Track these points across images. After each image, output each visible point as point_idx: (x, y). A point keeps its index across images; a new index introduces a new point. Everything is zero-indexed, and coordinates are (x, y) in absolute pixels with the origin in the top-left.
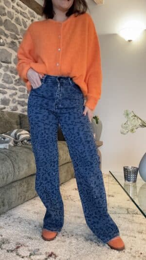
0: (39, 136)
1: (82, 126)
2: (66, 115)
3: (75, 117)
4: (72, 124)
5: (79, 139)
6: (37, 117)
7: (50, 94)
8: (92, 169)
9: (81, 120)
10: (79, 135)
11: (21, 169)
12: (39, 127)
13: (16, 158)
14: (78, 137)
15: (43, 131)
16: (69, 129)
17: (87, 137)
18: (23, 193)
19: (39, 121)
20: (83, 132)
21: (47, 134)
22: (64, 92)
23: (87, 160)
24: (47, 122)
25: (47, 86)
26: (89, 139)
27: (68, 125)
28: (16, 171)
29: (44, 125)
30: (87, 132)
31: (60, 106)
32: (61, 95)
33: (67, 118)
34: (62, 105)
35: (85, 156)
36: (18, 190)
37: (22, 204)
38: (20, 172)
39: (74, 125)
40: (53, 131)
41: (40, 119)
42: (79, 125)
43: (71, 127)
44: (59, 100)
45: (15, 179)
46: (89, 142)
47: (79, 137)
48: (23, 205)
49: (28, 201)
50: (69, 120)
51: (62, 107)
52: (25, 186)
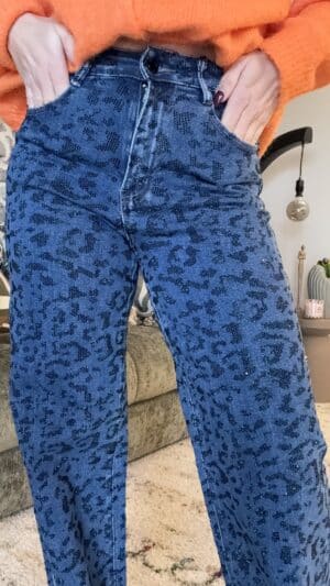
0: (47, 326)
1: (252, 294)
2: (174, 241)
3: (219, 252)
4: (206, 285)
5: (237, 359)
6: (41, 239)
7: (102, 139)
8: (292, 519)
9: (247, 266)
10: (237, 338)
11: (153, 375)
12: (48, 282)
13: (143, 351)
14: (231, 347)
15: (64, 306)
16: (191, 307)
17: (278, 349)
18: (156, 427)
19: (47, 256)
20: (258, 327)
21: (84, 318)
22: (169, 132)
23: (272, 469)
24: (84, 260)
25: (92, 99)
26: (286, 363)
27: (185, 290)
28: (142, 379)
29: (73, 276)
30: (278, 325)
31: (148, 196)
32: (154, 144)
33: (182, 256)
34: (158, 192)
35: (265, 448)
36: (145, 420)
37: (154, 452)
38: (151, 384)
39: (215, 292)
40: (112, 304)
41: (51, 248)
42: (238, 291)
43: (200, 296)
44: (145, 169)
45: (140, 397)
46: (284, 377)
47: (239, 347)
48: (156, 455)
49: (166, 446)
50: (190, 263)
51: (159, 201)
52: (162, 414)
